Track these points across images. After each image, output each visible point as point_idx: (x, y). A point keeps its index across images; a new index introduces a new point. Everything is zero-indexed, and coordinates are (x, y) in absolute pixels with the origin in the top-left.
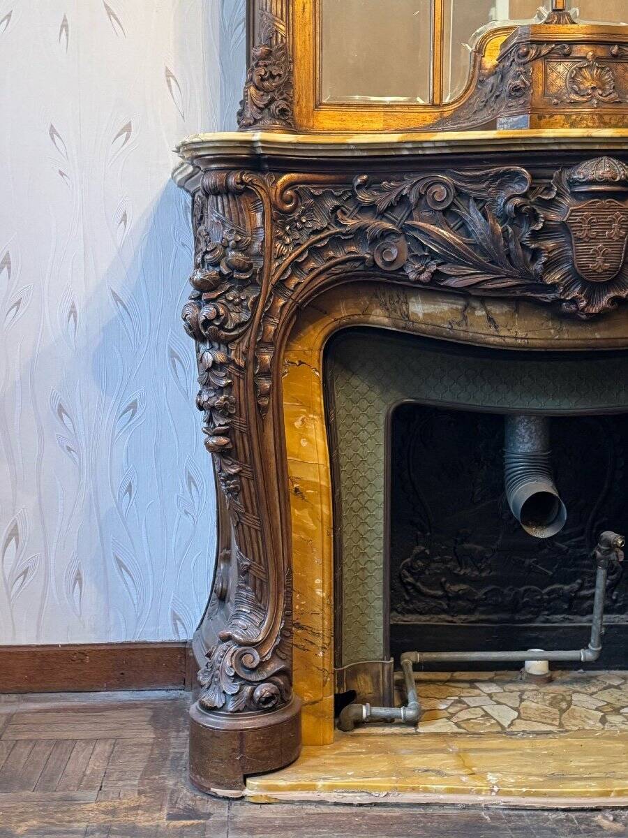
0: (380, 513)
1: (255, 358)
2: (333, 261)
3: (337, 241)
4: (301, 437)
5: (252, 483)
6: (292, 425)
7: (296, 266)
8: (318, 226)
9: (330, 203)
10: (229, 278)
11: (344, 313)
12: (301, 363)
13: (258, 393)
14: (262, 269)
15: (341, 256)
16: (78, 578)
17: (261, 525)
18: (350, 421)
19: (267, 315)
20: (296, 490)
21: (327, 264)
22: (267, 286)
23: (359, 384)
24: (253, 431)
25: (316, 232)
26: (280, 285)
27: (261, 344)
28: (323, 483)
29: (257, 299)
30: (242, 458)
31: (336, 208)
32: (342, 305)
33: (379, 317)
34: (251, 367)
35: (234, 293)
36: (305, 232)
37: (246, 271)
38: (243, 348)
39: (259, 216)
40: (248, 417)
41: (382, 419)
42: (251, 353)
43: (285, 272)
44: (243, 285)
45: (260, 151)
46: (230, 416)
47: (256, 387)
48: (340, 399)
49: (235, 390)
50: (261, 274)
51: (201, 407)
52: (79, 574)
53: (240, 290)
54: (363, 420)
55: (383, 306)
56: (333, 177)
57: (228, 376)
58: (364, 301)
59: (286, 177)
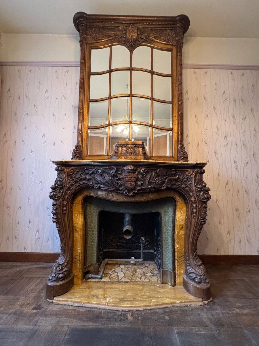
0: (96, 232)
1: (62, 204)
2: (80, 184)
3: (81, 180)
4: (77, 218)
5: (62, 229)
6: (75, 215)
7: (72, 185)
8: (78, 177)
9: (80, 173)
10: (57, 187)
11: (86, 193)
12: (77, 203)
13: (63, 210)
14: (64, 186)
15: (82, 183)
16: (49, 240)
17: (65, 238)
18: (90, 214)
19: (65, 195)
20: (75, 229)
21: (79, 184)
22: (65, 189)
23: (93, 207)
24: (62, 218)
25: (77, 178)
26: (69, 189)
27: (64, 200)
28: (81, 228)
29: (63, 192)
30: (60, 223)
31: (81, 174)
32: (86, 192)
33: (92, 194)
34: (61, 205)
35: (58, 190)
36: (75, 178)
37: (61, 186)
38: (60, 201)
39: (65, 175)
40: (61, 215)
41: (97, 214)
42: (61, 202)
43: (70, 186)
44: (61, 189)
45: (64, 163)
46: (57, 215)
47: (63, 209)
48: (88, 209)
49: (58, 210)
50: (64, 187)
51: (52, 213)
52: (49, 239)
53: (60, 190)
54: (93, 213)
55: (93, 192)
56: (81, 168)
57: (56, 207)
58: (90, 191)
59: (71, 168)
